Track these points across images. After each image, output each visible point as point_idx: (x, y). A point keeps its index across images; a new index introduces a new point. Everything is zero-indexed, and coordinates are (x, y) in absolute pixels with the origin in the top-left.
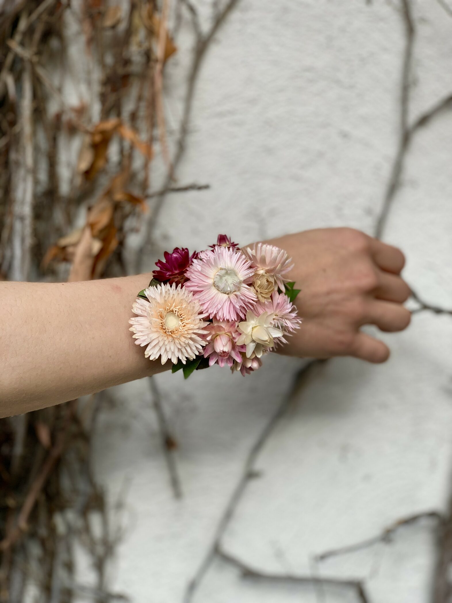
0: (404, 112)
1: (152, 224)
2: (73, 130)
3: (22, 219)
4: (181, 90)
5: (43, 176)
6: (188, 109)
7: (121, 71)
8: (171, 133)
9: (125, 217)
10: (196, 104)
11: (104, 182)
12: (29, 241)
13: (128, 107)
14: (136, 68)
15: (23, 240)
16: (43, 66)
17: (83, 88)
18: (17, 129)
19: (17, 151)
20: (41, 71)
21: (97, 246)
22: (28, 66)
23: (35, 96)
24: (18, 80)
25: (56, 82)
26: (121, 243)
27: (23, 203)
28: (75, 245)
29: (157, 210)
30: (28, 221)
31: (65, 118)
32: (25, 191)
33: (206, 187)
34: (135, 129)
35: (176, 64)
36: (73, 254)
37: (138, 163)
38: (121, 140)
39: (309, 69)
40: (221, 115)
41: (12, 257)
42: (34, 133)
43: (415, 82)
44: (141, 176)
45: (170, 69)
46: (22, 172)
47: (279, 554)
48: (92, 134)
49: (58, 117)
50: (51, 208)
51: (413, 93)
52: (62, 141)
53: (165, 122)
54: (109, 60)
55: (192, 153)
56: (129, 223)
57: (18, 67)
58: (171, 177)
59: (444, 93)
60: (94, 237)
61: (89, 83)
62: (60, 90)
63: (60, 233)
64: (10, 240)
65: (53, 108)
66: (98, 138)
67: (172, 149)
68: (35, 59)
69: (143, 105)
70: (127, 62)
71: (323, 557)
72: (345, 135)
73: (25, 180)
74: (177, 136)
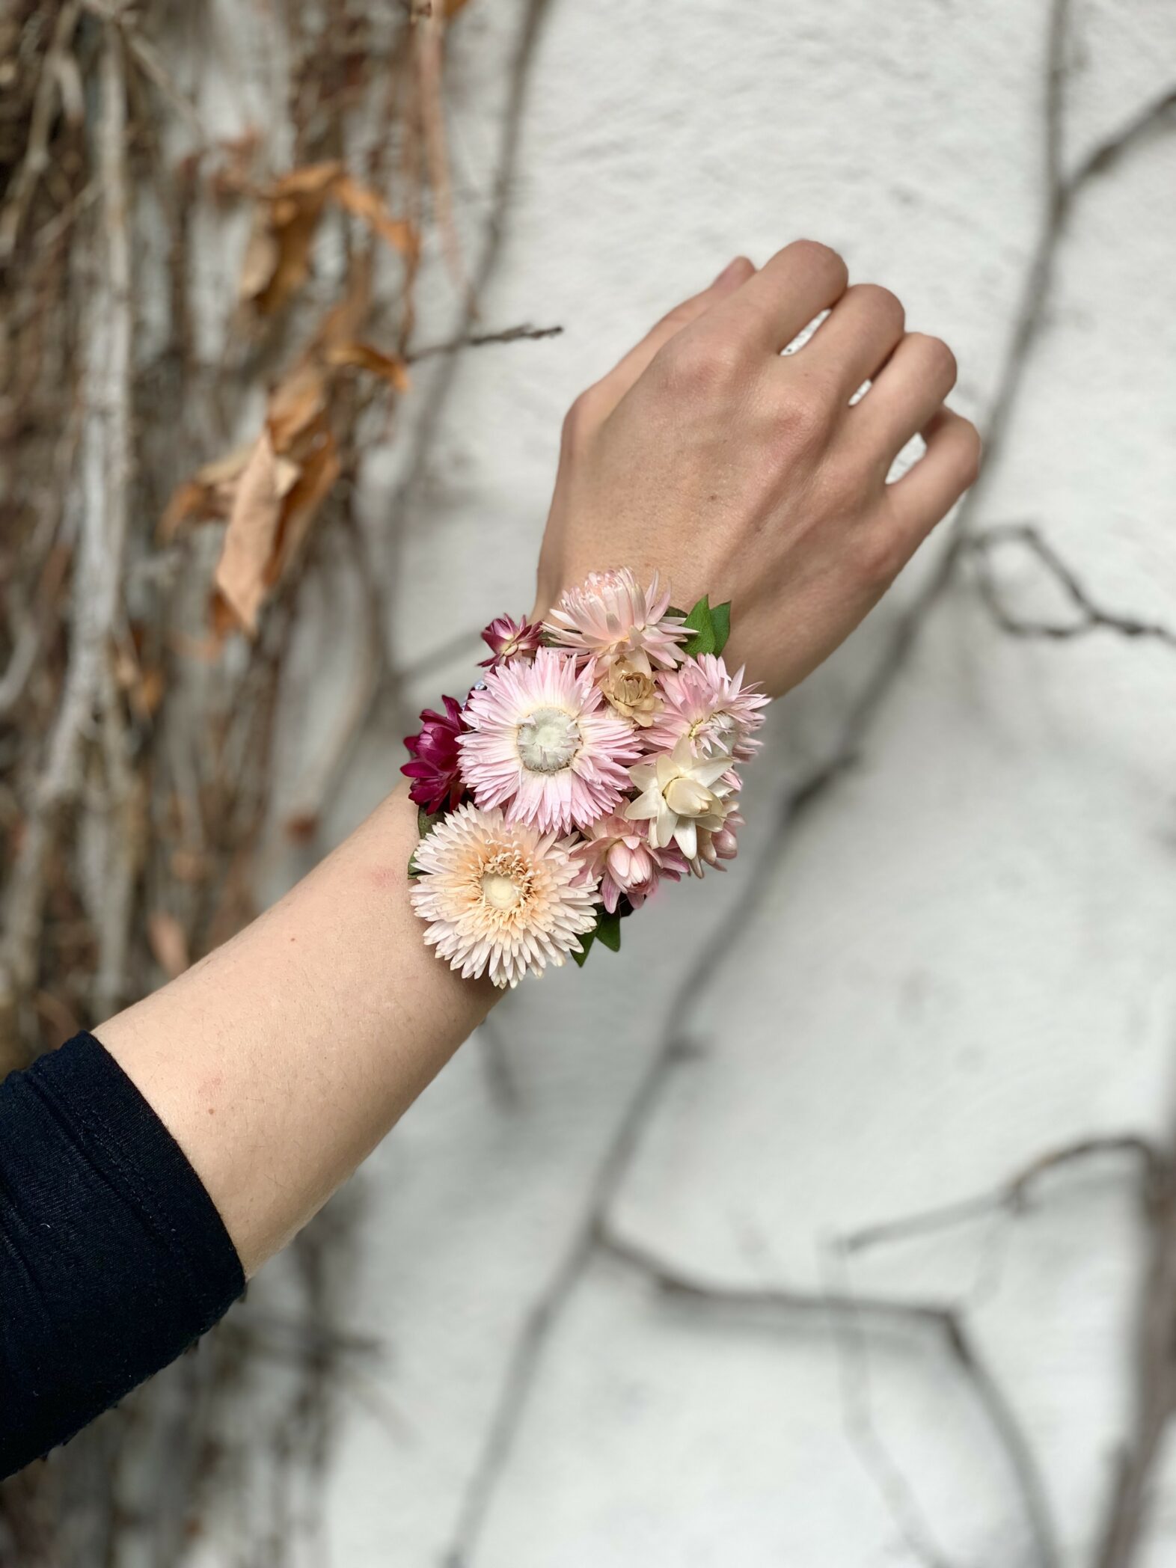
0: (1054, 137)
1: (427, 430)
2: (228, 198)
3: (104, 414)
4: (494, 94)
5: (156, 312)
6: (511, 141)
7: (342, 45)
8: (469, 196)
9: (359, 408)
10: (533, 126)
11: (306, 324)
12: (122, 468)
13: (362, 138)
14: (381, 40)
15: (107, 467)
16: (151, 39)
17: (252, 94)
18: (88, 195)
19: (90, 247)
20: (144, 51)
21: (286, 475)
22: (112, 38)
23: (131, 113)
24: (90, 75)
25: (185, 79)
26: (350, 476)
27: (105, 375)
28: (235, 478)
29: (438, 394)
30: (119, 420)
31: (209, 167)
32: (109, 347)
33: (558, 330)
34: (380, 192)
35: (480, 28)
36: (229, 499)
37: (388, 278)
38: (346, 215)
39: (813, 34)
40: (593, 152)
41: (83, 511)
42: (132, 205)
43: (1081, 62)
44: (396, 314)
45: (465, 42)
46: (102, 302)
47: (753, 1244)
48: (273, 201)
49: (191, 166)
50: (179, 394)
51: (1075, 89)
52: (202, 228)
53: (453, 169)
54: (314, 20)
55: (521, 250)
56: (369, 425)
57: (91, 41)
58: (471, 312)
59: (1154, 88)
60: (278, 453)
61: (265, 79)
62: (194, 97)
63: (201, 453)
64: (76, 468)
65: (177, 146)
66: (285, 212)
67: (473, 241)
68: (129, 19)
69: (400, 131)
70: (357, 25)
71: (858, 1242)
72: (906, 199)
73: (109, 320)
74: (485, 205)
